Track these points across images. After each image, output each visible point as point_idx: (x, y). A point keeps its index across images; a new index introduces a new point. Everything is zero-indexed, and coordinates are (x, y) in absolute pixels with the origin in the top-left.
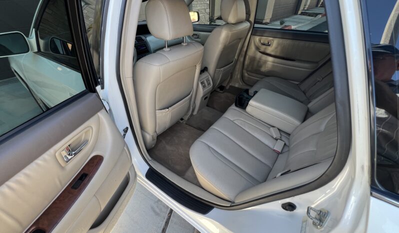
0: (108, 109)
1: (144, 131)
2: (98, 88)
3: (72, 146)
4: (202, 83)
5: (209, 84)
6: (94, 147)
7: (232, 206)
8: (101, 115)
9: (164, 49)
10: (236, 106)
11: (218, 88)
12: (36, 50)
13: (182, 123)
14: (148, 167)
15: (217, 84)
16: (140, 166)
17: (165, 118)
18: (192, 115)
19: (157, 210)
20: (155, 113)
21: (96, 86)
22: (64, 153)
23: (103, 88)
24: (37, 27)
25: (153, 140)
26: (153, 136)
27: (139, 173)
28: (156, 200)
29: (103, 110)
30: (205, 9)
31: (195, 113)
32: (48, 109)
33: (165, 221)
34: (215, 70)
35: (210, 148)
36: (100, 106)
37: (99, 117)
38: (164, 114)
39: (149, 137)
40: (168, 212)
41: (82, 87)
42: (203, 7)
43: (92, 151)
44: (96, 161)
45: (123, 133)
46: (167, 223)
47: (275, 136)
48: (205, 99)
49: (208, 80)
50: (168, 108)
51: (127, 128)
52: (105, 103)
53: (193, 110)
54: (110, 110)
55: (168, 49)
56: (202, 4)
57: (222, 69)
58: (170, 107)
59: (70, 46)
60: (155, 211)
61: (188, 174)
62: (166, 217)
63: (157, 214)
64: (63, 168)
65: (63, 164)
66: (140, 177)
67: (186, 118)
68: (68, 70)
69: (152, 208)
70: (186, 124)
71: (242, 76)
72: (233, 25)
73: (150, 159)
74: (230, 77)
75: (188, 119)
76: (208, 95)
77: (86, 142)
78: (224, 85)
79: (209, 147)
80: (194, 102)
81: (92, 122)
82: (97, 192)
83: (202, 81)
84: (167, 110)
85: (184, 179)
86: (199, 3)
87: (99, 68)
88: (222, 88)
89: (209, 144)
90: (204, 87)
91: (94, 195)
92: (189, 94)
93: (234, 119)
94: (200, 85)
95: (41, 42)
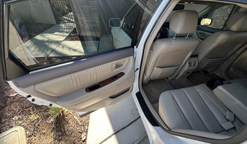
0: (135, 57)
1: (145, 74)
2: (135, 47)
3: (118, 64)
4: (189, 63)
5: (194, 65)
6: (124, 69)
7: (169, 131)
8: (131, 58)
9: (173, 38)
10: (207, 85)
11: (202, 71)
12: (121, 26)
13: (167, 80)
14: (139, 91)
15: (201, 68)
16: (136, 88)
17: (157, 73)
18: (174, 78)
19: (134, 113)
20: (154, 67)
21: (135, 46)
22: (115, 65)
23: (137, 48)
24: (125, 18)
25: (147, 80)
26: (147, 78)
27: (134, 90)
28: (135, 108)
29: (133, 56)
30: (224, 17)
31: (177, 78)
32: (115, 49)
33: (135, 119)
34: (204, 59)
35: (174, 99)
36: (132, 54)
37: (130, 58)
38: (158, 70)
39: (145, 78)
40: (138, 117)
41: (130, 45)
42: (222, 16)
43: (122, 70)
44: (122, 74)
45: (136, 69)
46: (135, 121)
47: (227, 118)
48: (187, 73)
49: (195, 63)
50: (161, 68)
51: (138, 69)
52: (135, 54)
53: (176, 76)
54: (135, 58)
55: (176, 38)
56: (222, 13)
57: (210, 59)
58: (163, 68)
59: (133, 27)
60: (132, 112)
61: (156, 105)
62: (136, 118)
63: (133, 114)
64: (112, 70)
65: (113, 69)
66: (134, 93)
67: (170, 79)
68: (128, 37)
69: (132, 110)
70: (169, 82)
71: (228, 69)
72: (233, 32)
73: (141, 88)
74: (215, 67)
75: (171, 80)
76: (191, 72)
77: (122, 65)
78: (209, 70)
79: (173, 97)
80: (179, 72)
81: (127, 59)
82: (117, 85)
83: (190, 62)
84: (161, 69)
85: (152, 105)
86: (220, 12)
87: (139, 39)
88: (205, 72)
89: (174, 96)
90: (190, 65)
91: (116, 86)
92: (178, 66)
93: (200, 92)
94: (188, 64)
95: (124, 23)
